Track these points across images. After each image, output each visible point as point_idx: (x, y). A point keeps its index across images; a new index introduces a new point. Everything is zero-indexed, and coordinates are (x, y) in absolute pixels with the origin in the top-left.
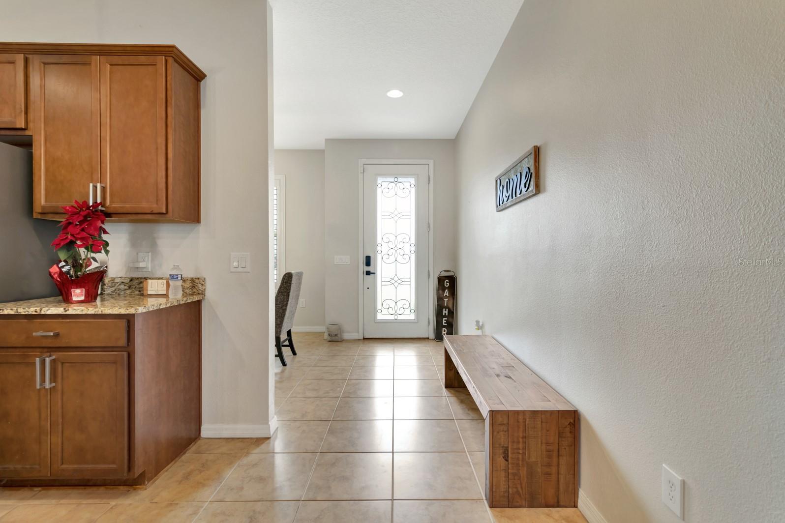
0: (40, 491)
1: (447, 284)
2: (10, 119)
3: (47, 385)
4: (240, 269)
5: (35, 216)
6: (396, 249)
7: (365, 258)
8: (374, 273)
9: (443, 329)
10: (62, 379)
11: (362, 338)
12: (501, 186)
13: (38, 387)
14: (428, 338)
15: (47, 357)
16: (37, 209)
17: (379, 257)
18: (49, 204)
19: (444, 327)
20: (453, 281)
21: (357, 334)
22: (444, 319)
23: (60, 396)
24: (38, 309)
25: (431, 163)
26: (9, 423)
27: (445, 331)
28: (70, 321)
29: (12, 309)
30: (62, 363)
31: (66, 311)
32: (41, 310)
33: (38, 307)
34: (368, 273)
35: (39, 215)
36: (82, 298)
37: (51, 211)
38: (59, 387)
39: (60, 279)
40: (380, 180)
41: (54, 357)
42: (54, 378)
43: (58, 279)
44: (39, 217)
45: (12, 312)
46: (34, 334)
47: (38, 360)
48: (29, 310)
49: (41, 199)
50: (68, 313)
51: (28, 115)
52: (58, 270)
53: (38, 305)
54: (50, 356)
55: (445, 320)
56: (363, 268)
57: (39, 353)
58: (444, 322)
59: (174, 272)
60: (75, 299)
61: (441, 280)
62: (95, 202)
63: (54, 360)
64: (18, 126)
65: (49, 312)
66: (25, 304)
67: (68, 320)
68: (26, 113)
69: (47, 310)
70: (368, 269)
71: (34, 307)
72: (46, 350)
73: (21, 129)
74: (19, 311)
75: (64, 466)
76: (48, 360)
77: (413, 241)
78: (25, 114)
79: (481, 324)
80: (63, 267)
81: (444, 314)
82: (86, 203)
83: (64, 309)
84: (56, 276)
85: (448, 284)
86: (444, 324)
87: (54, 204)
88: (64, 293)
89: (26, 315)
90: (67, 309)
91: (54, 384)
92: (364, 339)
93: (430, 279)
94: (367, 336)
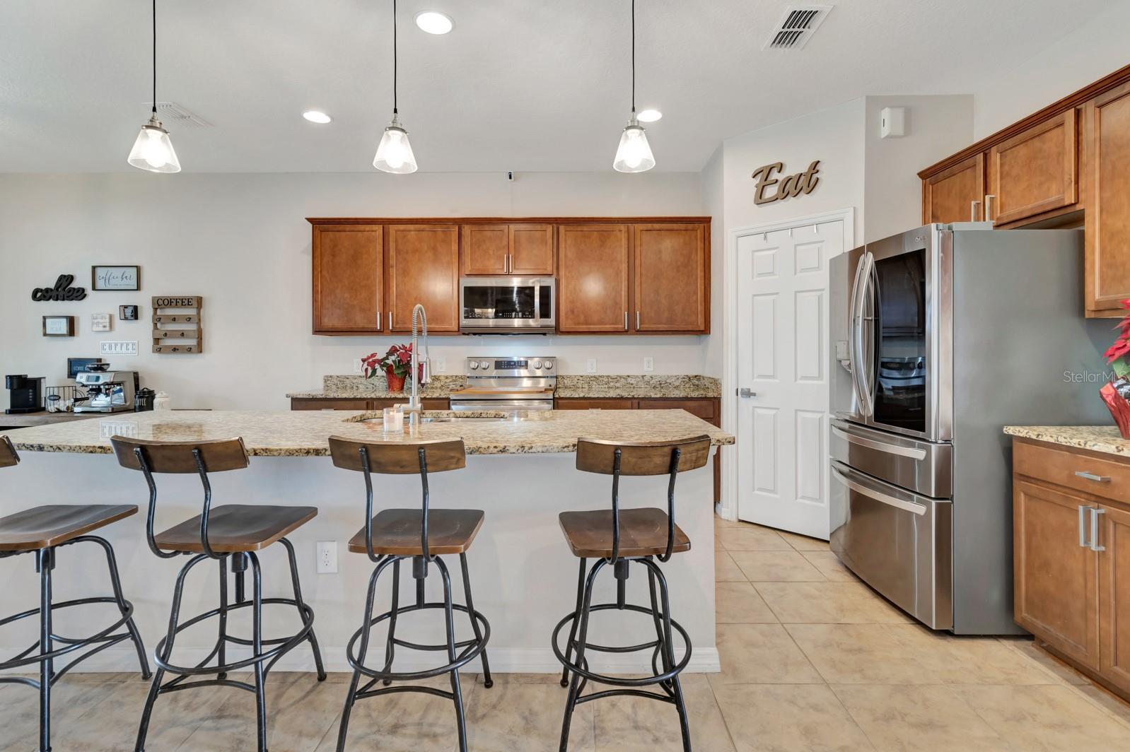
0: (1089, 685)
2: (1057, 196)
3: (1093, 545)
5: (1087, 315)
10: (1115, 544)
13: (1082, 544)
15: (1093, 508)
16: (1090, 305)
18: (1105, 298)
23: (1111, 568)
24: (1082, 442)
26: (1050, 575)
28: (1124, 467)
29: (1051, 437)
30: (1115, 524)
31: (1119, 451)
32: (1085, 444)
33: (1082, 438)
35: (1093, 313)
37: (1107, 306)
38: (1111, 555)
39: (1116, 404)
41: (1102, 511)
42: (1102, 539)
43: (1113, 404)
44: (1093, 316)
45: (1052, 440)
46: (1076, 473)
47: (1081, 508)
48: (1071, 441)
49: (1095, 292)
50: (1121, 454)
51: (1080, 184)
52: (1112, 391)
53: (1085, 435)
54: (1098, 508)
57: (1083, 500)
63: (1104, 515)
64: (1067, 202)
65: (1095, 448)
66: (1069, 431)
67: (1123, 465)
68: (1077, 182)
69: (1094, 445)
71: (1077, 438)
72: (1093, 498)
73: (1072, 205)
74: (1060, 439)
75: (1117, 669)
76: (1094, 513)
78: (1075, 184)
80: (1121, 386)
83: (1117, 448)
84: (1109, 399)
87: (1112, 297)
88: (1121, 424)
89: (1067, 446)
90: (1120, 448)
91: (1103, 548)
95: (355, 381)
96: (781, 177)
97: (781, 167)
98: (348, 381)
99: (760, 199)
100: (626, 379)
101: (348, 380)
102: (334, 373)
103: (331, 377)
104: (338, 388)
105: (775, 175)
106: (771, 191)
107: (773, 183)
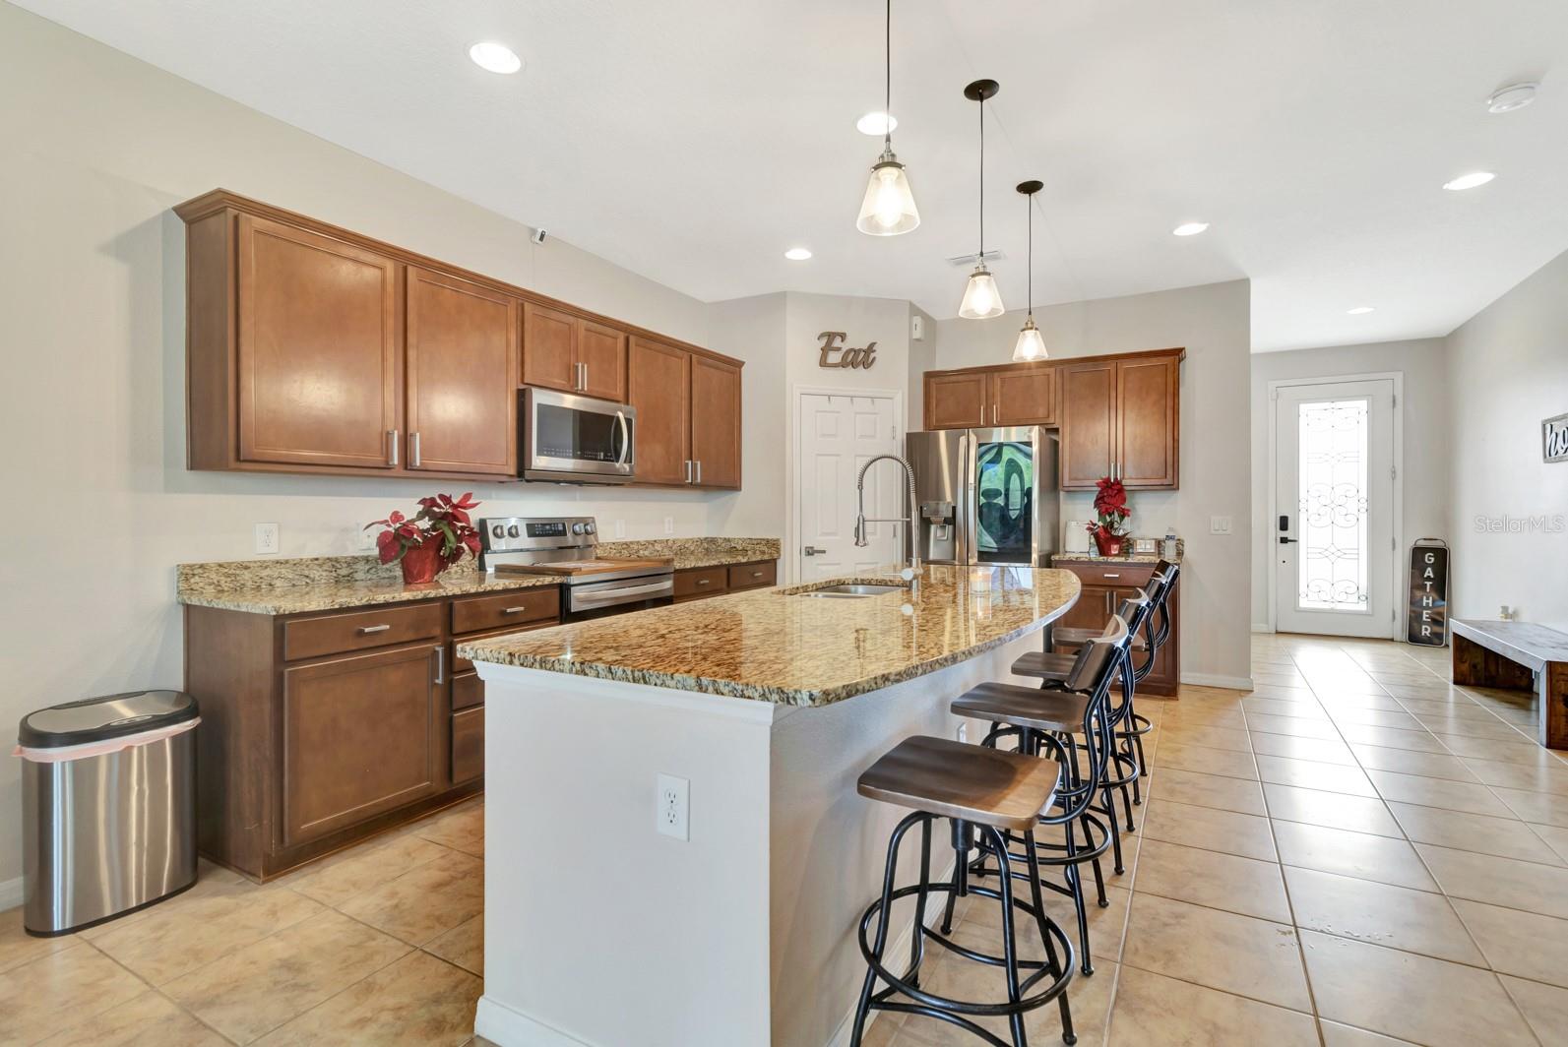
1: (1429, 558)
2: (1044, 416)
4: (1220, 532)
6: (1333, 506)
7: (1278, 519)
8: (1295, 541)
9: (1424, 627)
11: (1274, 631)
12: (1554, 435)
14: (1392, 640)
17: (1303, 517)
19: (1426, 623)
20: (1442, 556)
21: (1264, 625)
22: (1425, 612)
25: (1399, 377)
27: (1426, 630)
34: (1284, 540)
36: (1117, 552)
39: (1104, 537)
40: (1304, 408)
49: (1065, 476)
54: (1113, 592)
55: (1427, 614)
56: (1274, 532)
58: (1425, 616)
59: (1171, 534)
60: (1113, 552)
61: (1418, 552)
62: (1116, 479)
63: (1117, 595)
64: (1050, 421)
67: (1125, 567)
70: (1284, 534)
77: (1364, 493)
79: (1510, 611)
81: (1424, 605)
82: (1109, 479)
85: (1433, 559)
86: (1424, 619)
88: (1105, 548)
92: (1277, 632)
93: (1396, 550)
94: (1279, 630)
95: (264, 573)
96: (845, 346)
97: (843, 336)
98: (247, 575)
99: (823, 363)
100: (653, 545)
101: (246, 572)
102: (210, 557)
103: (201, 566)
104: (223, 591)
105: (837, 343)
106: (834, 357)
107: (839, 349)
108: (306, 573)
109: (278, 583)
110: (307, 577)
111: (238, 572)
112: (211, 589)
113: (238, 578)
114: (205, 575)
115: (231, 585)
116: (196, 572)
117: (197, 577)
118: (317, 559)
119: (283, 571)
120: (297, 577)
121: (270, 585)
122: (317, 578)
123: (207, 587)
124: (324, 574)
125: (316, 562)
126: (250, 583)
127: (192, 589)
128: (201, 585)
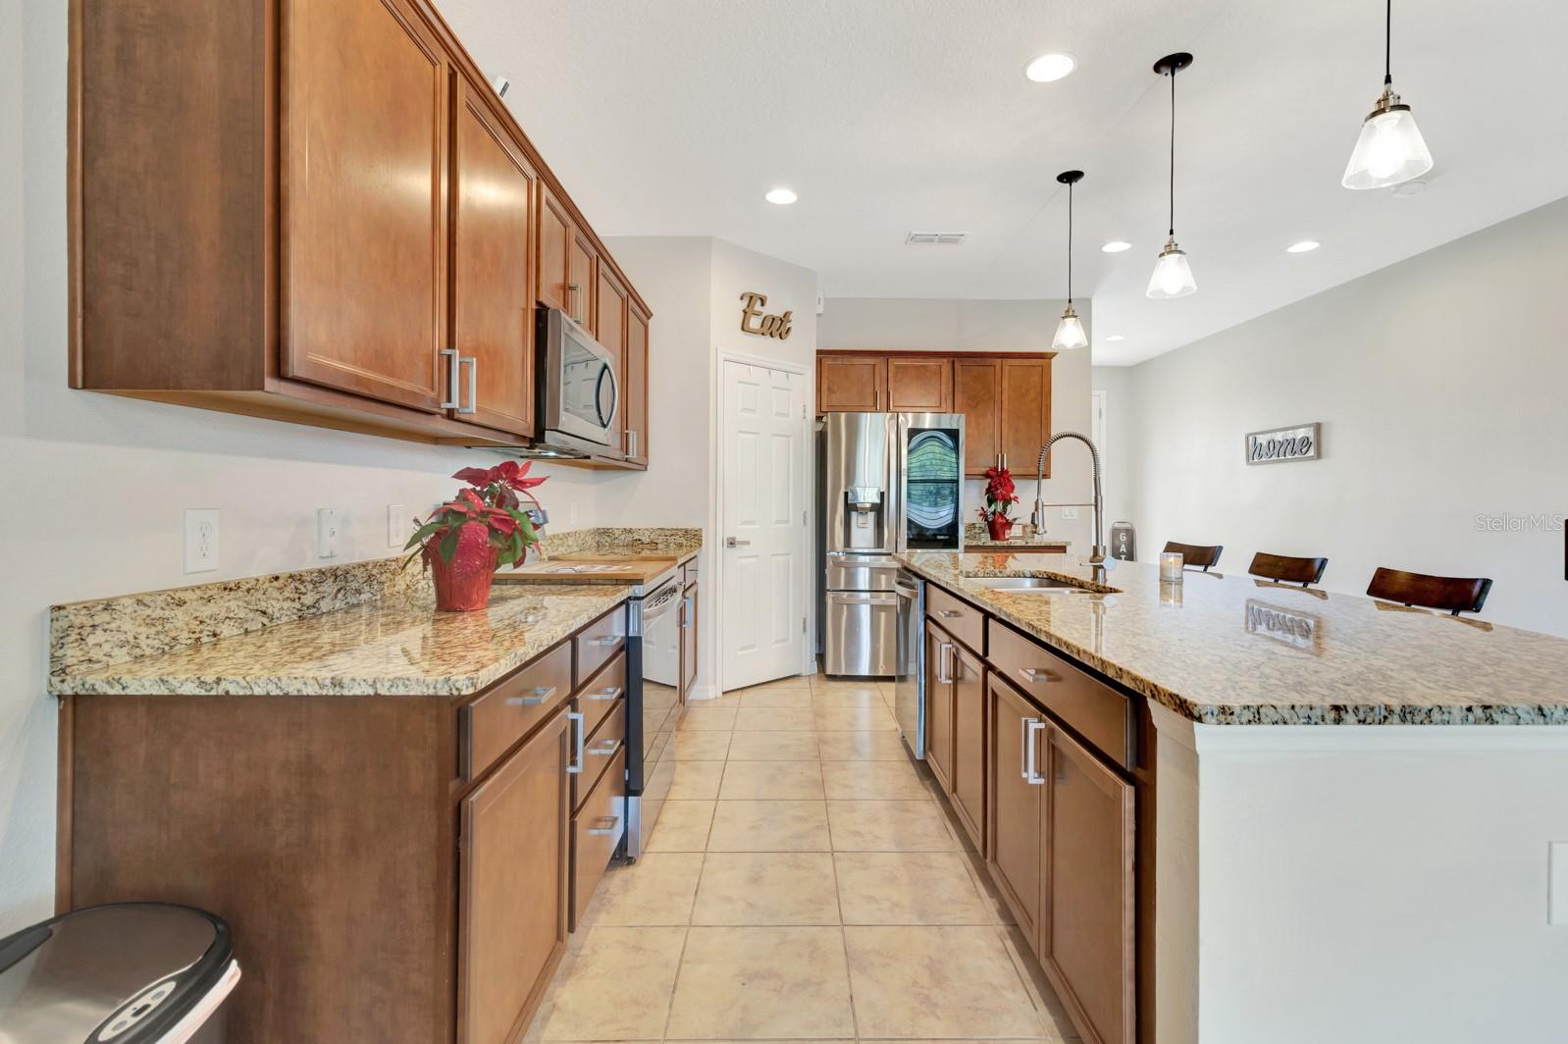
95: (206, 611)
96: (764, 312)
97: (763, 300)
99: (744, 328)
101: (179, 611)
102: (123, 584)
104: (142, 657)
105: (757, 306)
106: (754, 323)
107: (758, 314)
108: (263, 606)
109: (226, 630)
110: (264, 613)
111: (167, 613)
112: (121, 656)
113: (167, 626)
114: (113, 626)
115: (157, 644)
116: (97, 620)
117: (99, 632)
118: (277, 578)
119: (233, 605)
120: (251, 615)
121: (215, 635)
122: (277, 615)
123: (116, 651)
124: (286, 605)
125: (276, 584)
126: (185, 635)
127: (90, 661)
128: (106, 648)
